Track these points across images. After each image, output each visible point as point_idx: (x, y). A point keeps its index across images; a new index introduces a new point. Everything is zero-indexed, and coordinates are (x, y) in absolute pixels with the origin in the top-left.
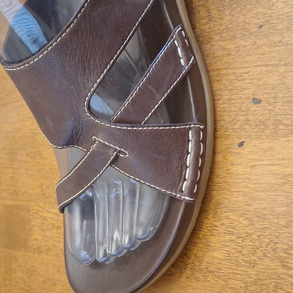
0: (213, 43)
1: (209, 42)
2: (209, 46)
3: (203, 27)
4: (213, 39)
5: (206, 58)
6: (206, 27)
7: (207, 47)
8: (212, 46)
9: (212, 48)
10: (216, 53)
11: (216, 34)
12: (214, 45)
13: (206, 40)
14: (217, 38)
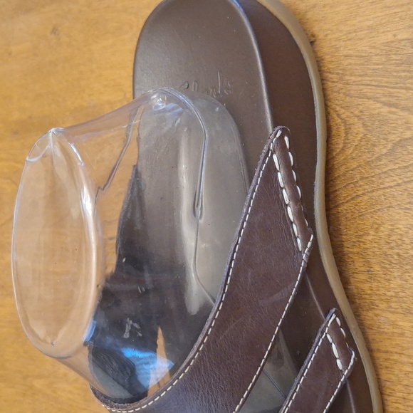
0: (377, 312)
1: (371, 309)
2: (370, 314)
3: (361, 285)
4: (377, 306)
5: (368, 330)
6: (366, 287)
7: (368, 316)
8: (377, 315)
9: (375, 318)
10: (382, 327)
11: (381, 300)
12: (378, 315)
13: (366, 304)
14: (383, 306)
